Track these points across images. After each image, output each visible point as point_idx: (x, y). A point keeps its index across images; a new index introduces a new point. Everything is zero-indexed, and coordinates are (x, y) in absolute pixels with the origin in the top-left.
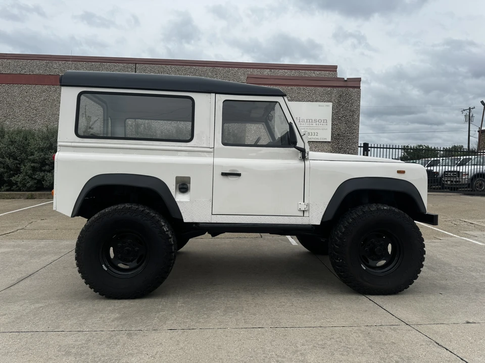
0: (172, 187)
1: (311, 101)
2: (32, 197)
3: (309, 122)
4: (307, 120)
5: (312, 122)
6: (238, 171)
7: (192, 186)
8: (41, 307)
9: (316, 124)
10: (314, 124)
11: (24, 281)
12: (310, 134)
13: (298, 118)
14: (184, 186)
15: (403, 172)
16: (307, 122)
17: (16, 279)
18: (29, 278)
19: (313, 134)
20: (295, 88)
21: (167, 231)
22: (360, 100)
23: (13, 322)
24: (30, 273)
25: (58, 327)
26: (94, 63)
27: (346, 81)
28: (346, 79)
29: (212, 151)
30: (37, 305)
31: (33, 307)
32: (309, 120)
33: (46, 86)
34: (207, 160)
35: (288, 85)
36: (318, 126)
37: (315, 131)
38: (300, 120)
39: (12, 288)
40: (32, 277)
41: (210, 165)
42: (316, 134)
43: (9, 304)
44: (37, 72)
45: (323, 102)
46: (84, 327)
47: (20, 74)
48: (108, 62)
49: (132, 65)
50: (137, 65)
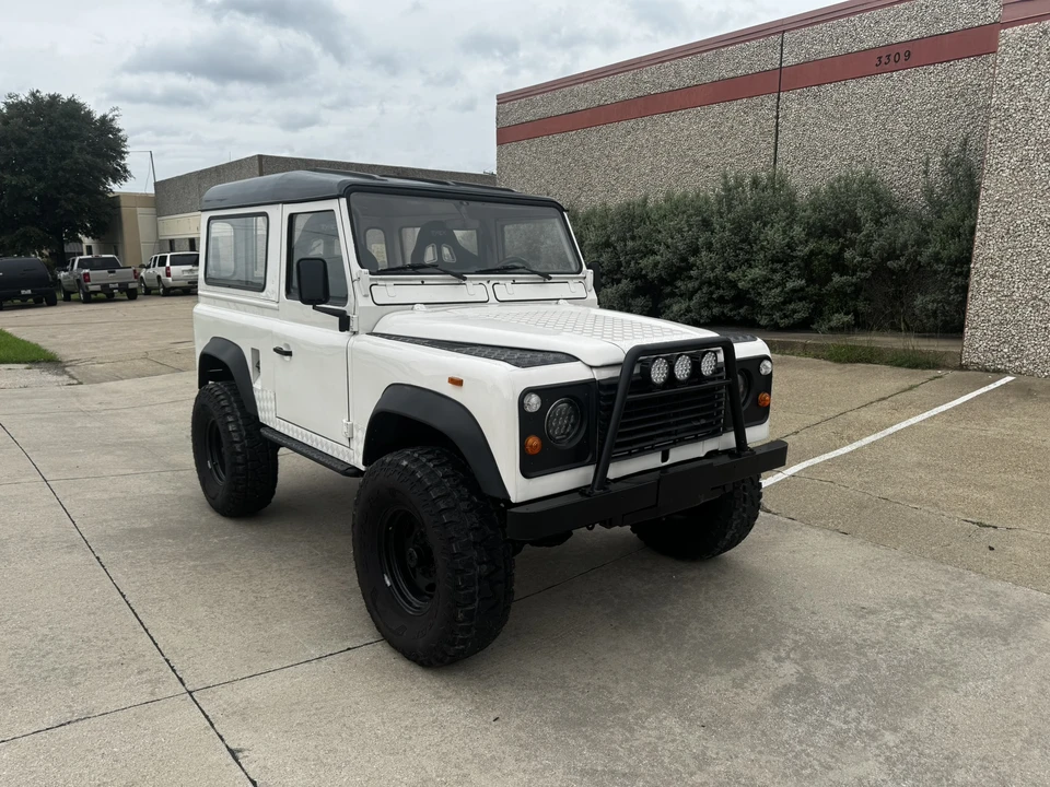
0: (250, 364)
15: (457, 382)
25: (88, 517)
26: (705, 54)
29: (274, 311)
33: (632, 122)
47: (599, 106)
48: (731, 45)
49: (775, 38)
50: (786, 35)
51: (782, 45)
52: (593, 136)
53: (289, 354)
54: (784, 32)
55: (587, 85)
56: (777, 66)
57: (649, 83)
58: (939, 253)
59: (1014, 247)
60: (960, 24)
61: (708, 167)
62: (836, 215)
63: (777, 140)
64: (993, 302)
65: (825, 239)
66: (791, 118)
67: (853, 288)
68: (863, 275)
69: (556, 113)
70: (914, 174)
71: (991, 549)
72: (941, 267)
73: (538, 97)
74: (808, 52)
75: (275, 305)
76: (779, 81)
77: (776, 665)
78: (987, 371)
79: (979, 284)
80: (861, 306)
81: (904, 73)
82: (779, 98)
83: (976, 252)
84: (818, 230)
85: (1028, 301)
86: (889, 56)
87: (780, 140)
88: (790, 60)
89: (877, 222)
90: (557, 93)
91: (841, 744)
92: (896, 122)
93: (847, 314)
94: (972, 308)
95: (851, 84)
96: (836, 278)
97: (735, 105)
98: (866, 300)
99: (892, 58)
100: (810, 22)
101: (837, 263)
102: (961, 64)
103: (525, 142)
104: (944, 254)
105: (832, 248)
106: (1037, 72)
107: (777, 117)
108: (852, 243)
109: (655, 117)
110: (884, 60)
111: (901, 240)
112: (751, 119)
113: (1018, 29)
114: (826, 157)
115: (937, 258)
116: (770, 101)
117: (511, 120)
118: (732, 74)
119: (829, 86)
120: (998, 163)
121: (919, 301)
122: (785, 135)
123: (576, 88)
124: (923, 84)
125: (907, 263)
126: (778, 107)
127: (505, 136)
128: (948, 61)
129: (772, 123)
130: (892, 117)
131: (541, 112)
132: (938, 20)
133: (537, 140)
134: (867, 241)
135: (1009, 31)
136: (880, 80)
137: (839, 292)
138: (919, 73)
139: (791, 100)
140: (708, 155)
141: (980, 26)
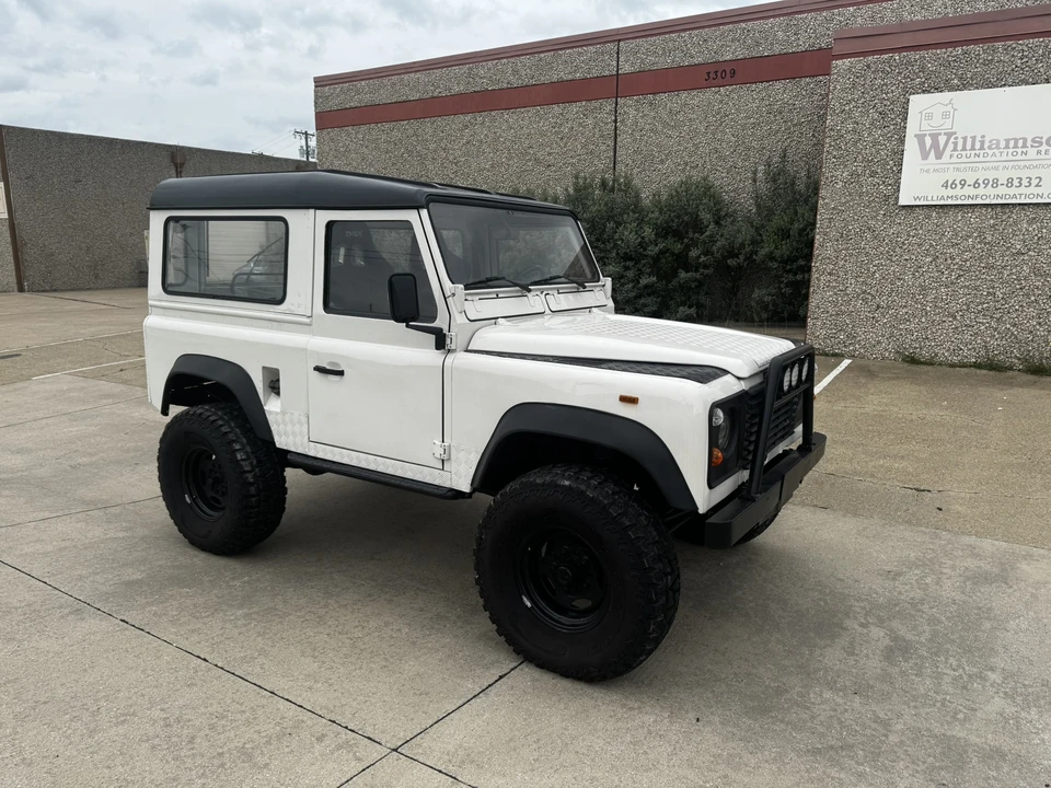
1: (1027, 83)
3: (1016, 146)
4: (1007, 141)
5: (1024, 146)
6: (337, 364)
9: (1039, 152)
10: (1032, 152)
12: (1016, 183)
13: (978, 139)
14: (274, 387)
15: (632, 401)
16: (1007, 147)
19: (1025, 182)
20: (978, 48)
26: (542, 55)
32: (1016, 141)
33: (469, 116)
34: (302, 339)
35: (954, 44)
36: (1043, 156)
37: (1034, 174)
38: (982, 143)
41: (302, 349)
42: (1034, 182)
44: (456, 89)
47: (433, 97)
48: (569, 48)
49: (611, 45)
50: (622, 43)
51: (618, 53)
52: (428, 127)
53: (341, 373)
54: (619, 41)
55: (418, 75)
56: (614, 73)
57: (485, 78)
58: (772, 253)
59: (847, 249)
60: (777, 49)
61: (549, 166)
62: (678, 217)
63: (616, 143)
64: (831, 296)
65: (670, 240)
66: (629, 122)
67: (696, 283)
68: (706, 272)
69: (384, 101)
70: (741, 180)
71: (940, 509)
72: (776, 265)
73: (363, 83)
74: (642, 62)
75: (308, 320)
76: (617, 87)
77: (865, 631)
78: (827, 355)
79: (819, 280)
80: (703, 299)
81: (730, 88)
82: (617, 104)
83: (816, 252)
84: (665, 231)
85: (859, 295)
86: (716, 72)
87: (619, 144)
88: (626, 68)
89: (717, 223)
90: (385, 81)
91: (964, 688)
92: (723, 132)
93: (690, 307)
94: (813, 301)
95: (684, 95)
96: (683, 275)
97: (575, 108)
98: (706, 294)
99: (719, 74)
100: (643, 34)
101: (682, 261)
102: (778, 85)
103: (350, 128)
104: (777, 253)
105: (678, 247)
106: (863, 100)
107: (616, 121)
108: (694, 243)
109: (493, 113)
110: (712, 75)
111: (740, 240)
112: (590, 121)
113: (846, 61)
114: (662, 162)
115: (771, 257)
116: (608, 106)
117: (333, 104)
118: (570, 77)
119: (663, 96)
120: (832, 177)
121: (756, 294)
122: (623, 139)
123: (406, 77)
124: (745, 100)
125: (745, 260)
126: (616, 112)
127: (324, 120)
128: (768, 81)
129: (611, 126)
130: (721, 128)
131: (367, 99)
132: (758, 44)
133: (364, 128)
134: (710, 241)
135: (839, 62)
136: (709, 94)
137: (684, 288)
138: (743, 90)
139: (629, 106)
140: (550, 154)
141: (794, 53)
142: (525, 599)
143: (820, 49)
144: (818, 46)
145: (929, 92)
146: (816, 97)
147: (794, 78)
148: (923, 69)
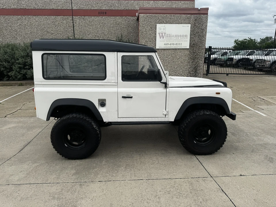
0: (96, 104)
1: (178, 24)
2: (21, 85)
3: (177, 37)
4: (175, 35)
5: (178, 37)
6: (131, 95)
7: (107, 103)
8: (38, 166)
9: (181, 38)
10: (180, 38)
11: (26, 147)
12: (177, 44)
13: (170, 35)
14: (103, 103)
15: (219, 93)
16: (175, 37)
17: (23, 146)
18: (29, 145)
19: (179, 44)
20: (168, 15)
21: (95, 127)
22: (207, 22)
23: (26, 176)
24: (29, 141)
25: (47, 180)
27: (199, 10)
28: (199, 9)
29: (117, 85)
30: (36, 164)
31: (34, 166)
32: (177, 35)
33: (20, 16)
34: (114, 90)
35: (164, 14)
36: (181, 39)
37: (180, 42)
38: (171, 35)
39: (21, 151)
40: (31, 144)
41: (116, 92)
42: (180, 44)
43: (22, 164)
44: (13, 7)
45: (185, 24)
46: (60, 180)
47: (3, 9)
50: (73, 1)
51: (72, 3)
52: (2, 19)
53: (131, 97)
56: (71, 9)
60: (116, 8)
61: (52, 34)
63: (74, 29)
66: (77, 23)
74: (79, 7)
76: (72, 13)
81: (105, 17)
82: (73, 18)
86: (101, 12)
87: (75, 29)
88: (74, 8)
92: (104, 28)
95: (93, 17)
97: (59, 17)
99: (102, 13)
102: (118, 17)
106: (147, 24)
107: (73, 23)
109: (29, 16)
112: (65, 22)
113: (143, 15)
116: (70, 18)
118: (56, 8)
119: (87, 17)
120: (141, 42)
124: (109, 20)
126: (73, 20)
128: (115, 16)
130: (104, 27)
132: (111, 6)
135: (141, 15)
136: (100, 18)
138: (109, 18)
139: (77, 19)
140: (52, 30)
141: (120, 10)
142: (194, 141)
143: (127, 10)
144: (126, 9)
145: (160, 24)
146: (127, 21)
147: (121, 16)
148: (158, 19)
